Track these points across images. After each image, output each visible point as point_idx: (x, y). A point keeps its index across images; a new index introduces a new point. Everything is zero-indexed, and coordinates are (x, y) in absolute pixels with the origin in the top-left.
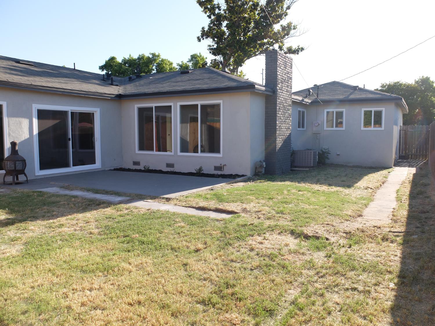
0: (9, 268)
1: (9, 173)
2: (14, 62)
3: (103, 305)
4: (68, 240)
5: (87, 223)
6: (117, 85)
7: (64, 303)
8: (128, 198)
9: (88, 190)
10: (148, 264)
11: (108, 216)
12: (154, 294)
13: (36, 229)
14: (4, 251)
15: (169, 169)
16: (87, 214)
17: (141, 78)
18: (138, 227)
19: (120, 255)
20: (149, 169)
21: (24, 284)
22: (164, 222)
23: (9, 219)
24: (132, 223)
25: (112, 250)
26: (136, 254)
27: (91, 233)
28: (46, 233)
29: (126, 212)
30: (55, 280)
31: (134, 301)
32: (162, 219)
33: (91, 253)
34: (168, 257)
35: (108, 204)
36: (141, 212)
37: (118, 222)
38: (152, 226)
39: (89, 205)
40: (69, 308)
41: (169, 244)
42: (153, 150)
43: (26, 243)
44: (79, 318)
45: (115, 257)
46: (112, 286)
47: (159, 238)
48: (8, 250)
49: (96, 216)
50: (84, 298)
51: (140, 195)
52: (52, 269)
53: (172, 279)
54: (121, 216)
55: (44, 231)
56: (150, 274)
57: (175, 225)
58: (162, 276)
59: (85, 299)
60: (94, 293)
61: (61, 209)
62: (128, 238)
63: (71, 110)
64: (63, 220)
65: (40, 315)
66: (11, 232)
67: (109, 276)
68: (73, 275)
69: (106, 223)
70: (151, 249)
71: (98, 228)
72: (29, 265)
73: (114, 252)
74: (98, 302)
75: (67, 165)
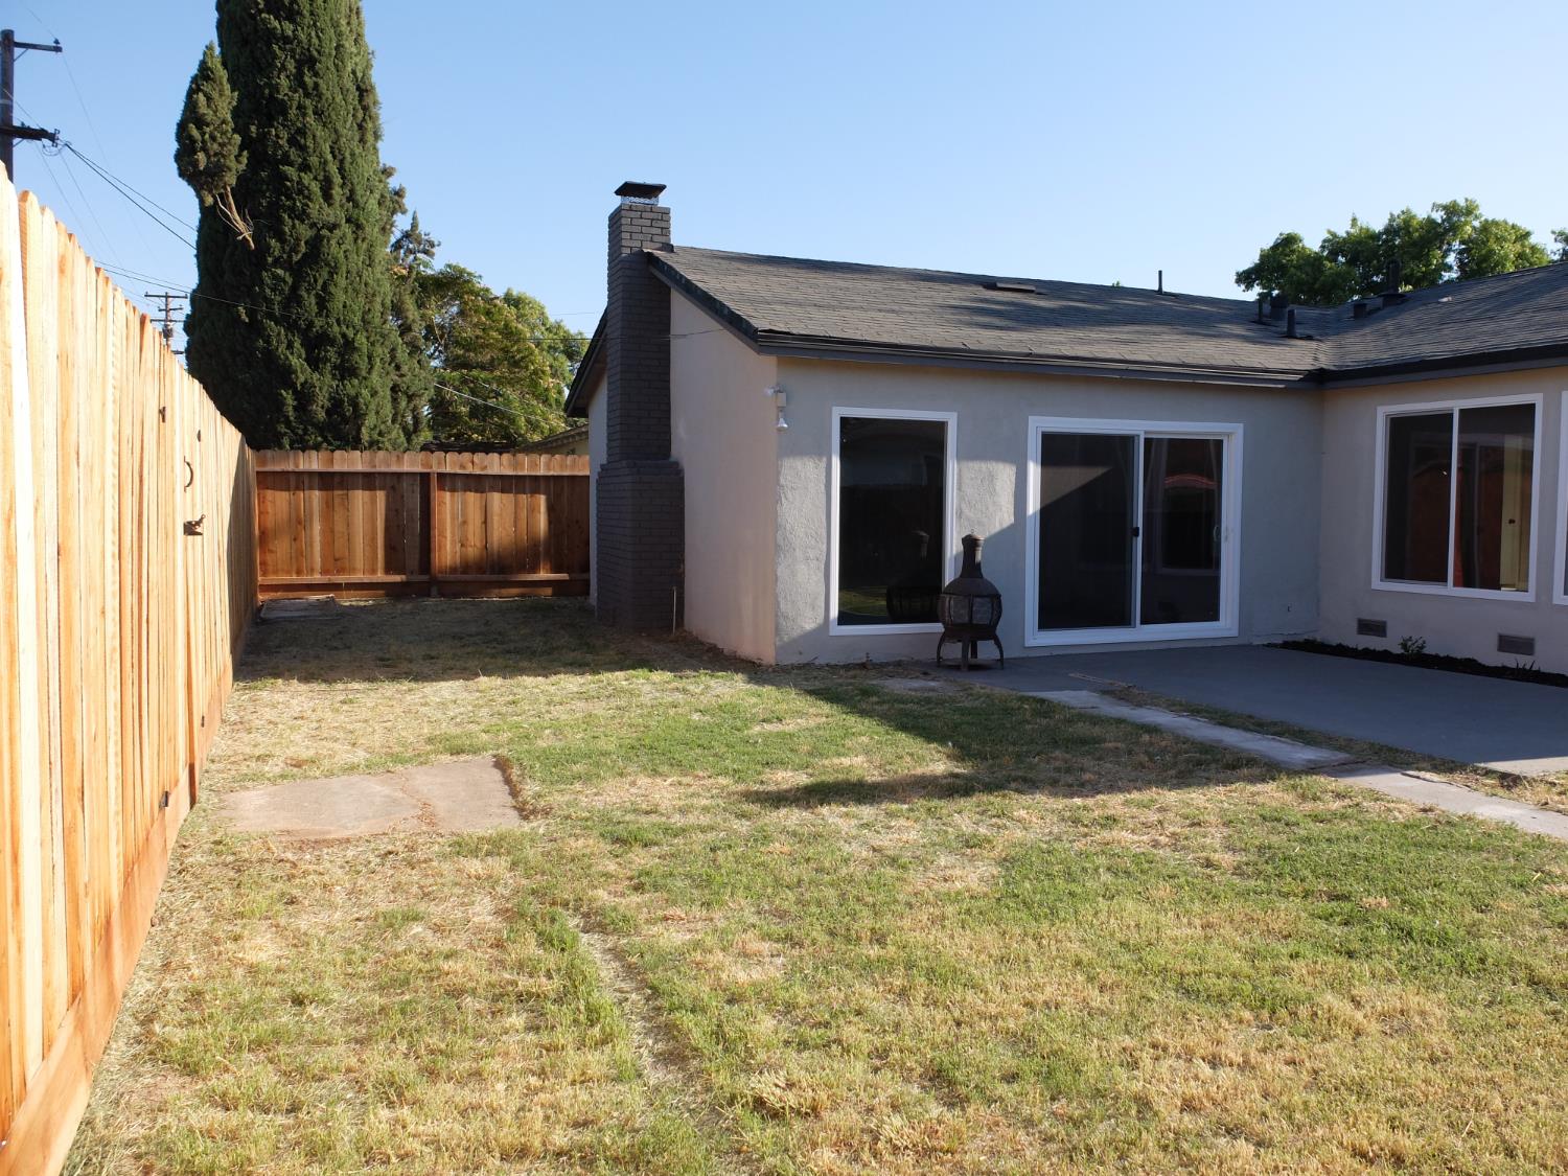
0: (963, 927)
1: (952, 633)
2: (981, 288)
3: (1259, 1128)
4: (1134, 872)
5: (1193, 825)
6: (1309, 338)
7: (1129, 1084)
8: (1342, 756)
9: (1194, 711)
10: (1431, 1020)
11: (1267, 812)
12: (1457, 1143)
13: (1034, 820)
14: (948, 872)
15: (1510, 660)
16: (1193, 795)
17: (1403, 302)
18: (1387, 870)
19: (1316, 963)
20: (1426, 651)
21: (1005, 987)
22: (1495, 869)
23: (956, 776)
24: (1362, 850)
25: (1286, 937)
26: (1380, 970)
27: (1209, 864)
28: (1064, 838)
29: (1336, 805)
30: (1097, 1000)
31: (1375, 1147)
32: (1485, 855)
33: (1210, 932)
34: (1515, 1011)
35: (1270, 770)
36: (1397, 814)
37: (1307, 840)
38: (1443, 877)
39: (1199, 763)
40: (1143, 1104)
41: (1517, 958)
42: (1444, 579)
43: (1005, 860)
44: (1176, 1149)
45: (1300, 968)
46: (1291, 1068)
47: (1475, 929)
48: (958, 872)
49: (1226, 805)
50: (1192, 1083)
51: (1390, 749)
52: (1085, 960)
53: (1535, 1103)
54: (1317, 819)
55: (1056, 830)
56: (1438, 1060)
57: (1546, 887)
58: (1491, 1081)
59: (1194, 1089)
60: (1226, 1076)
61: (1108, 765)
62: (1346, 906)
63: (1146, 432)
64: (1115, 803)
65: (1053, 1099)
66: (963, 816)
67: (1276, 1029)
68: (1152, 994)
69: (1259, 834)
70: (1440, 965)
71: (1234, 851)
72: (1018, 931)
73: (1292, 946)
74: (1238, 1109)
75: (1122, 619)
